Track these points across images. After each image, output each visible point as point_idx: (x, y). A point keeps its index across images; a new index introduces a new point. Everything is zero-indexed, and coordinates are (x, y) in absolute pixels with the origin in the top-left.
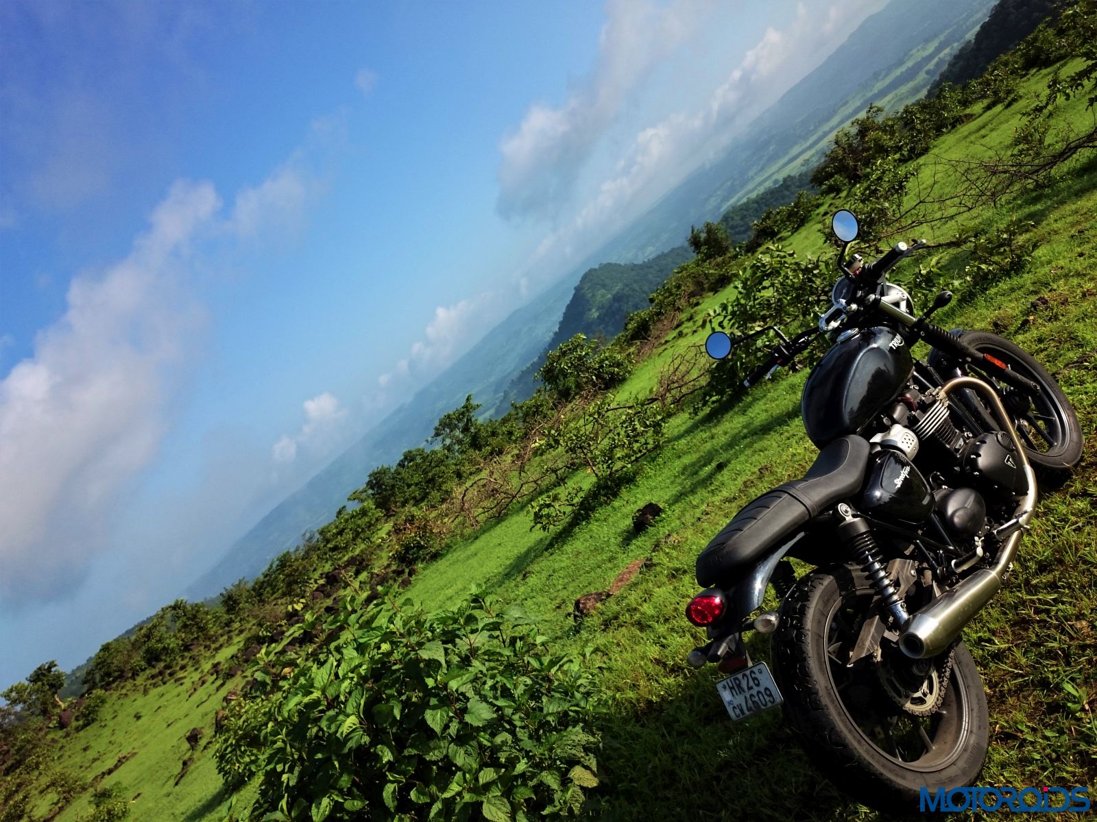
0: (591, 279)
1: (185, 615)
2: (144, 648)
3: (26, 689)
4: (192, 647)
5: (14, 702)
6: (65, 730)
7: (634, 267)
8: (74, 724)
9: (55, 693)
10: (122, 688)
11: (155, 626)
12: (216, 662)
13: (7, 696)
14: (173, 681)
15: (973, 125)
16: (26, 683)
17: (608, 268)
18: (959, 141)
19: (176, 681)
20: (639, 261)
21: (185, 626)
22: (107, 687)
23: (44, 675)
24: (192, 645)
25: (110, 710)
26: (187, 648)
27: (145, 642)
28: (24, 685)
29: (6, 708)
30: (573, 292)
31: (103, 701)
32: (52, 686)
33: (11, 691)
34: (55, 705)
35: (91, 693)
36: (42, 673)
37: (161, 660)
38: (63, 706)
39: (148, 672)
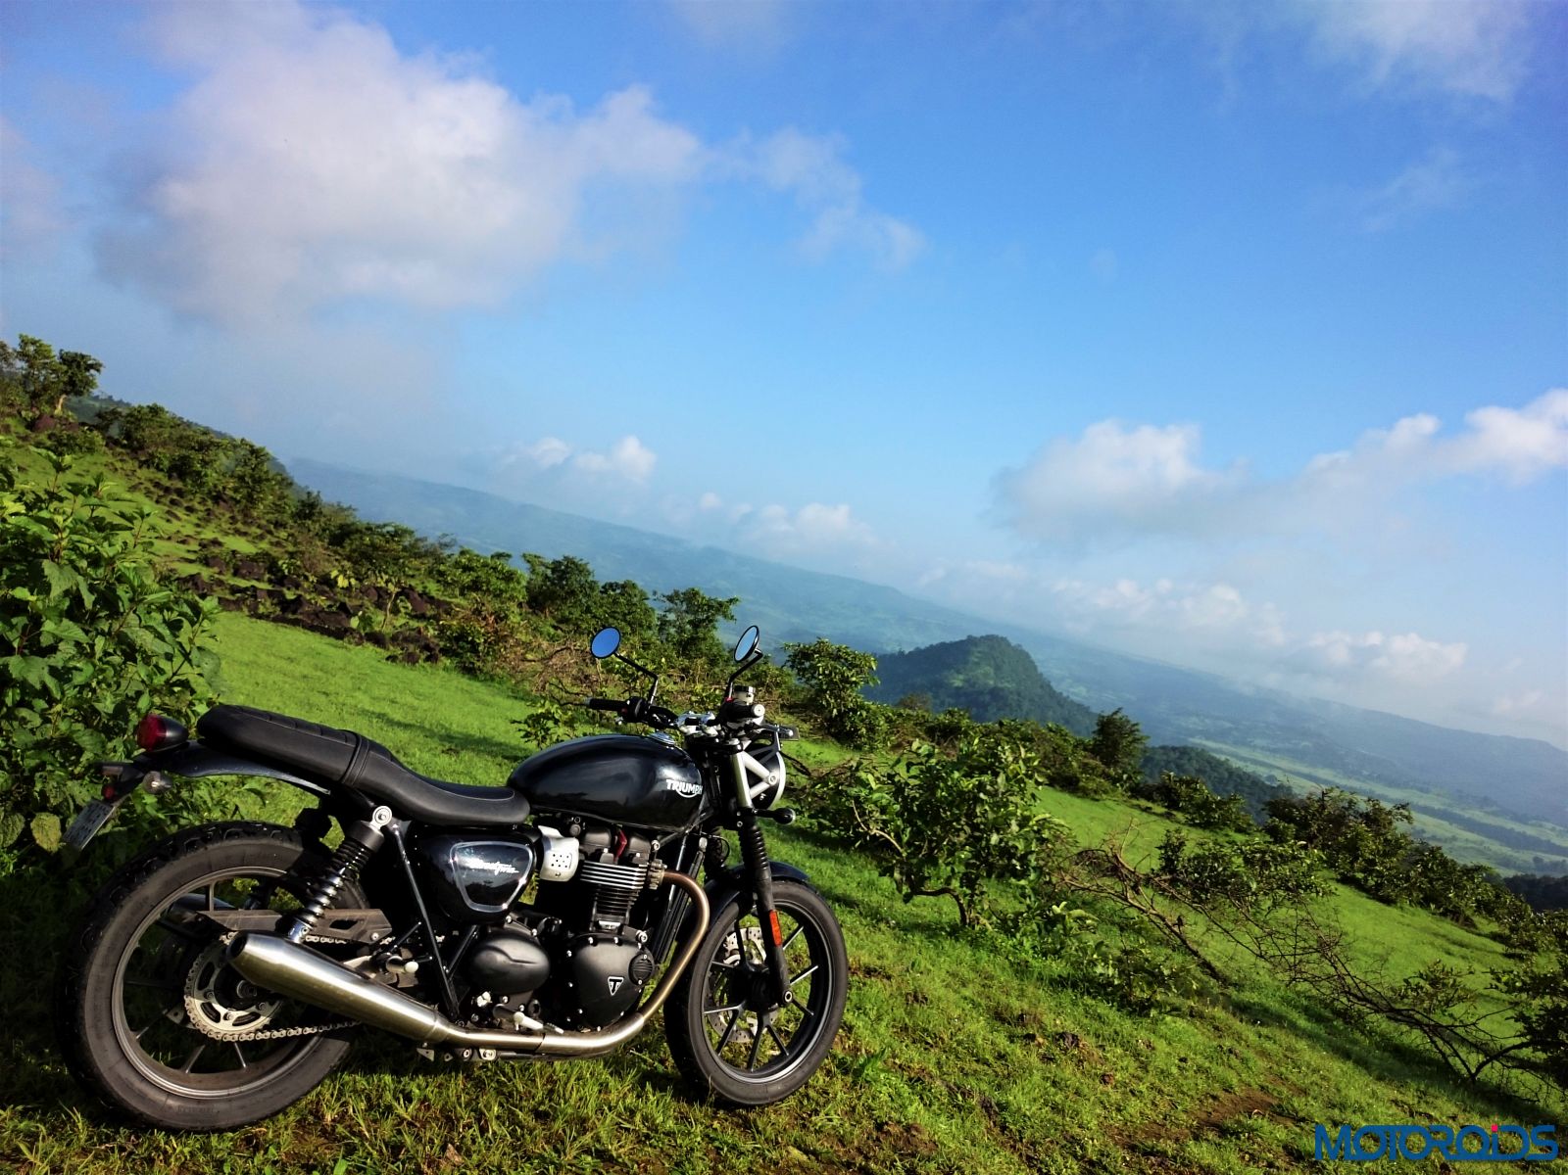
0: (993, 647)
1: (253, 469)
2: (184, 452)
3: (48, 358)
4: (222, 503)
5: (23, 355)
6: (29, 432)
7: (1046, 686)
8: (43, 437)
9: (67, 393)
10: (121, 460)
11: (218, 446)
12: (221, 540)
13: (24, 342)
14: (166, 508)
15: (1458, 933)
16: (55, 353)
17: (1022, 657)
18: (1425, 930)
19: (168, 512)
20: (1057, 687)
21: (241, 478)
22: (112, 442)
23: (79, 366)
24: (225, 501)
25: (86, 464)
26: (218, 498)
27: (193, 448)
28: (50, 351)
29: (10, 351)
30: (964, 638)
31: (91, 450)
32: (71, 382)
33: (34, 343)
34: (52, 403)
35: (91, 430)
36: (79, 363)
37: (184, 481)
38: (58, 411)
39: (160, 475)
